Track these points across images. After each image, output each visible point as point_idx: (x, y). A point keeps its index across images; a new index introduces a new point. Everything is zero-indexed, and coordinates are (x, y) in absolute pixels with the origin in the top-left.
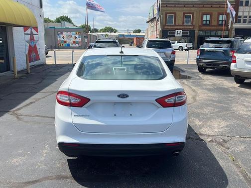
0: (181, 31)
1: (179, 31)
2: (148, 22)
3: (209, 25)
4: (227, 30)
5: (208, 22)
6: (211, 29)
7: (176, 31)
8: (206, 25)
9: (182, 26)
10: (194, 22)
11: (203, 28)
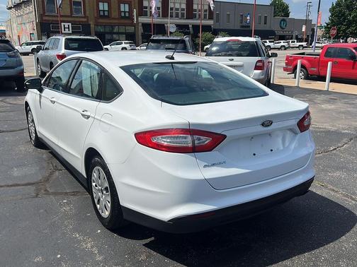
0: (70, 24)
1: (66, 25)
2: (10, 8)
3: (108, 17)
4: (132, 24)
5: (106, 13)
6: (111, 23)
7: (62, 24)
8: (104, 17)
9: (71, 16)
10: (87, 13)
11: (101, 21)
